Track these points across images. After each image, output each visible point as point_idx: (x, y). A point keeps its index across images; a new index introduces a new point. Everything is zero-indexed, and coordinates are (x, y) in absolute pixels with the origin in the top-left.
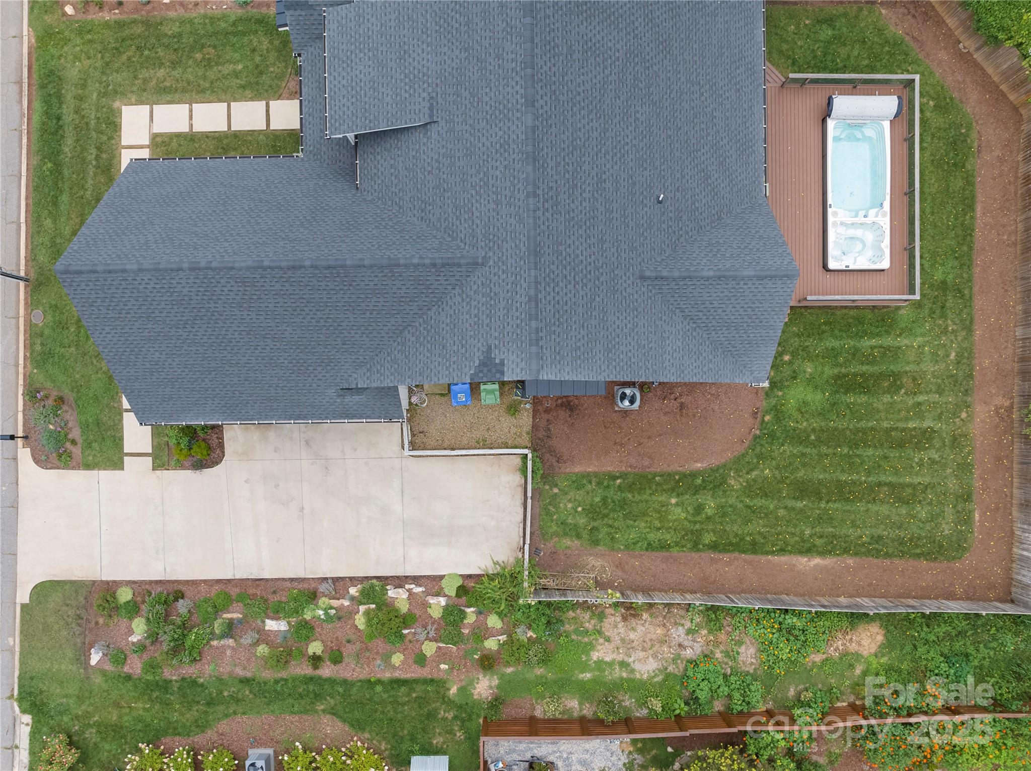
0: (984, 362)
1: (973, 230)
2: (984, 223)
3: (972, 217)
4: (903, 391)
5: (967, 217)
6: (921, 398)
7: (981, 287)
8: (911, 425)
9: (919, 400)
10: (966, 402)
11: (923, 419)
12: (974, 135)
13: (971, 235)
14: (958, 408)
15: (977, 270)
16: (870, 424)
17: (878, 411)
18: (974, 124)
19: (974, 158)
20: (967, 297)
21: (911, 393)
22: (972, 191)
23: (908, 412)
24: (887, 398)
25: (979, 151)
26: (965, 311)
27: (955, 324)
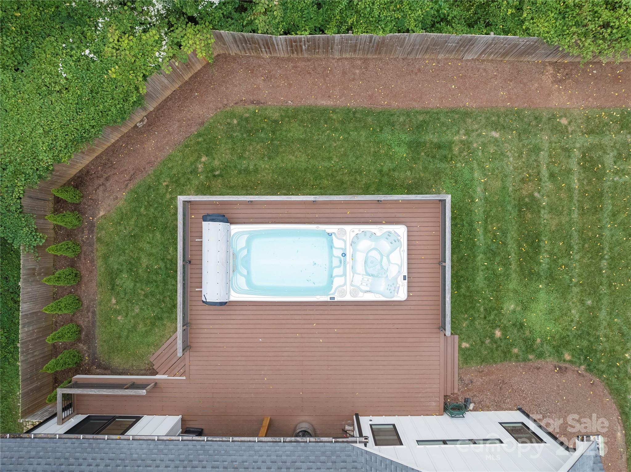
0: (502, 96)
1: (349, 110)
2: (340, 97)
3: (334, 111)
4: (536, 194)
5: (335, 117)
6: (545, 173)
7: (415, 101)
8: (576, 185)
9: (547, 175)
10: (550, 119)
11: (569, 171)
12: (240, 109)
13: (354, 113)
14: (557, 129)
15: (395, 104)
16: (575, 235)
17: (560, 224)
18: (228, 109)
19: (266, 109)
20: (427, 118)
21: (539, 185)
22: (304, 112)
23: (561, 189)
24: (545, 215)
25: (259, 103)
26: (443, 119)
27: (458, 132)
